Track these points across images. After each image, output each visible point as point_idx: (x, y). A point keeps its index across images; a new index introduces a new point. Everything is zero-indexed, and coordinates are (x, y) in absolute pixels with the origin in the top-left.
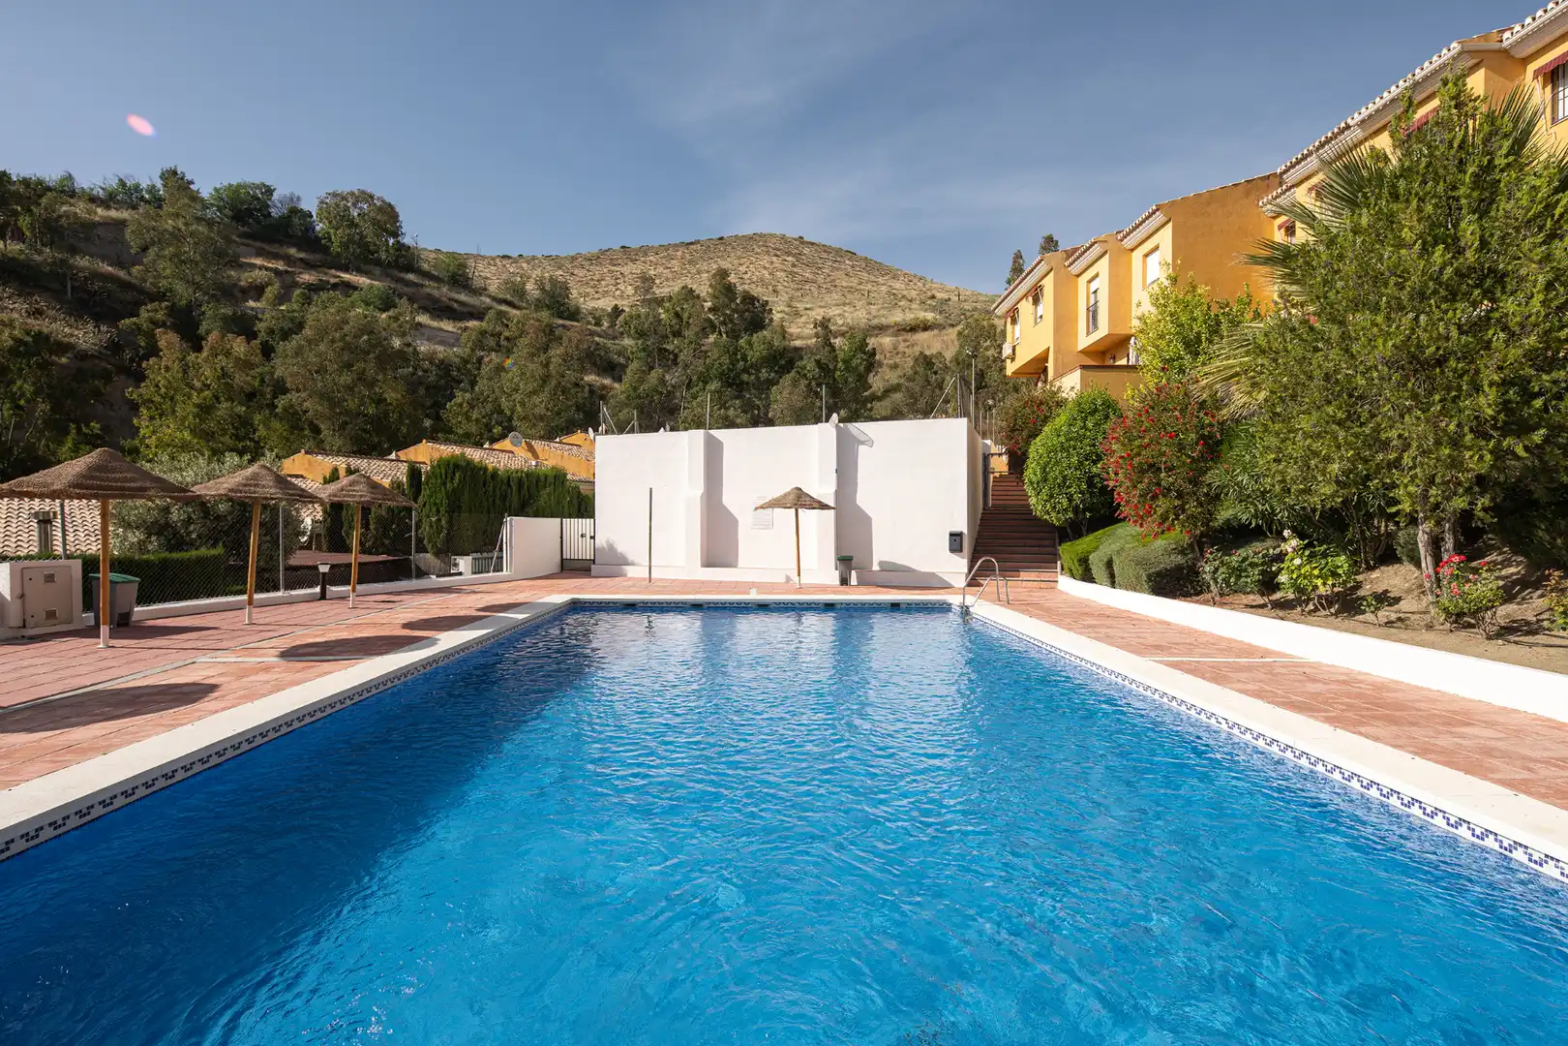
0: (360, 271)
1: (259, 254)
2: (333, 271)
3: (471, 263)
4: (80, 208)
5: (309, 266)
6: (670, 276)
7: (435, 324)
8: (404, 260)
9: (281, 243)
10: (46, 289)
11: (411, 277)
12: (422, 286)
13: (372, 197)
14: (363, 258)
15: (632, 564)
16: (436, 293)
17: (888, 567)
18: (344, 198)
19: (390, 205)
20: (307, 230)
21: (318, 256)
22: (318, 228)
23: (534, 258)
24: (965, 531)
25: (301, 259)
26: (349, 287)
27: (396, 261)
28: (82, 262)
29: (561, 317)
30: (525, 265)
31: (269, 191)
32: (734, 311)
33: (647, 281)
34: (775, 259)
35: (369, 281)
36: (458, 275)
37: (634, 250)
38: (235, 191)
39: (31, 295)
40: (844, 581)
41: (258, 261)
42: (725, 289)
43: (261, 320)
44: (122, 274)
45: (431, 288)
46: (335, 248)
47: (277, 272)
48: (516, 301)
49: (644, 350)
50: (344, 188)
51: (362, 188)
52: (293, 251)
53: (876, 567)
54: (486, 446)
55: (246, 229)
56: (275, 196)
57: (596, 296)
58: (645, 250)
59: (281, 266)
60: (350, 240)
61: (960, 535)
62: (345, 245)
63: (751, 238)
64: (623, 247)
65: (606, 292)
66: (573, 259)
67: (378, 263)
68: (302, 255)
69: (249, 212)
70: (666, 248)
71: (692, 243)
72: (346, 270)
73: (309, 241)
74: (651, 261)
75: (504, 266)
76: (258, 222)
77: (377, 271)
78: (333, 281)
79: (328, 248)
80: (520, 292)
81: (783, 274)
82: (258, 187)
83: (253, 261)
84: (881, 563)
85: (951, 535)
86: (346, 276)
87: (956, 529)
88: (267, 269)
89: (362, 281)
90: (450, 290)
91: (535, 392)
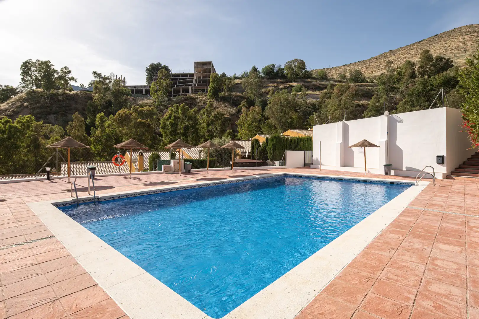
0: (295, 82)
1: (271, 82)
2: (288, 83)
3: (328, 71)
4: (237, 81)
5: (282, 83)
6: (410, 56)
7: (314, 93)
8: (308, 75)
9: (276, 78)
10: (227, 101)
11: (309, 80)
12: (312, 82)
13: (298, 60)
14: (296, 77)
15: (323, 165)
16: (315, 83)
17: (409, 169)
18: (291, 62)
19: (302, 61)
20: (282, 73)
21: (285, 80)
22: (285, 72)
23: (355, 63)
24: (445, 155)
25: (281, 82)
26: (292, 86)
27: (305, 76)
28: (234, 93)
29: (358, 82)
30: (352, 66)
31: (274, 65)
32: (431, 66)
33: (390, 63)
34: (466, 37)
35: (297, 84)
36: (324, 76)
37: (395, 50)
38: (266, 68)
39: (225, 103)
40: (387, 174)
41: (271, 85)
42: (427, 57)
43: (269, 100)
44: (241, 95)
45: (315, 82)
46: (289, 77)
47: (275, 87)
48: (342, 80)
49: (385, 89)
50: (290, 60)
51: (296, 58)
52: (279, 80)
53: (404, 169)
54: (309, 129)
55: (269, 77)
56: (275, 67)
57: (378, 71)
58: (399, 50)
59: (275, 85)
60: (293, 74)
61: (443, 157)
62: (291, 76)
63: (452, 31)
64: (390, 51)
65: (382, 69)
66: (369, 60)
67: (300, 78)
68: (281, 81)
69: (270, 73)
70: (409, 46)
71: (420, 42)
72: (291, 82)
73: (283, 77)
74: (402, 53)
75: (345, 68)
76: (272, 74)
77: (299, 80)
78: (288, 86)
79: (287, 77)
80: (344, 77)
81: (471, 42)
82: (271, 65)
83: (270, 85)
84: (407, 168)
85: (437, 157)
86: (291, 84)
87: (441, 154)
88: (272, 86)
89: (295, 84)
90: (320, 81)
91: (335, 110)
